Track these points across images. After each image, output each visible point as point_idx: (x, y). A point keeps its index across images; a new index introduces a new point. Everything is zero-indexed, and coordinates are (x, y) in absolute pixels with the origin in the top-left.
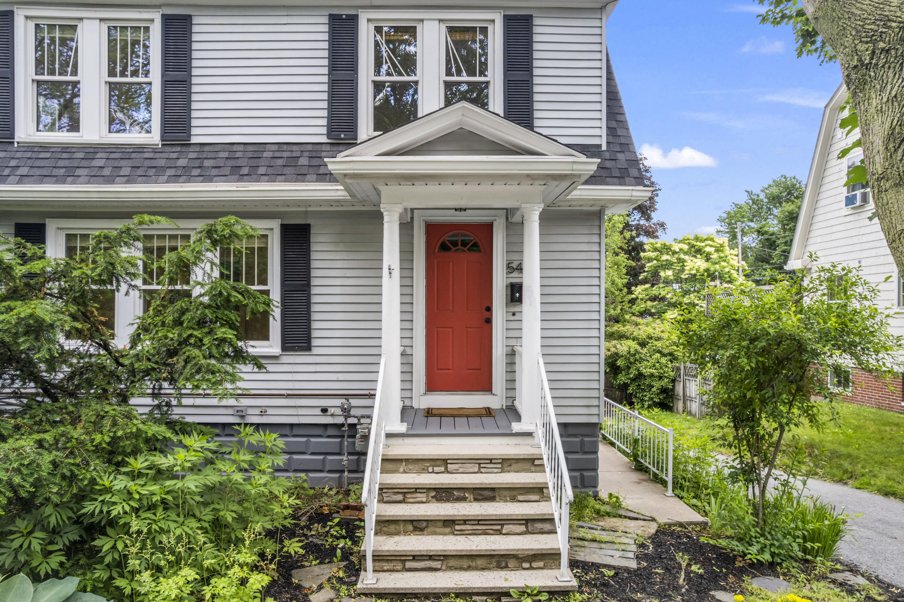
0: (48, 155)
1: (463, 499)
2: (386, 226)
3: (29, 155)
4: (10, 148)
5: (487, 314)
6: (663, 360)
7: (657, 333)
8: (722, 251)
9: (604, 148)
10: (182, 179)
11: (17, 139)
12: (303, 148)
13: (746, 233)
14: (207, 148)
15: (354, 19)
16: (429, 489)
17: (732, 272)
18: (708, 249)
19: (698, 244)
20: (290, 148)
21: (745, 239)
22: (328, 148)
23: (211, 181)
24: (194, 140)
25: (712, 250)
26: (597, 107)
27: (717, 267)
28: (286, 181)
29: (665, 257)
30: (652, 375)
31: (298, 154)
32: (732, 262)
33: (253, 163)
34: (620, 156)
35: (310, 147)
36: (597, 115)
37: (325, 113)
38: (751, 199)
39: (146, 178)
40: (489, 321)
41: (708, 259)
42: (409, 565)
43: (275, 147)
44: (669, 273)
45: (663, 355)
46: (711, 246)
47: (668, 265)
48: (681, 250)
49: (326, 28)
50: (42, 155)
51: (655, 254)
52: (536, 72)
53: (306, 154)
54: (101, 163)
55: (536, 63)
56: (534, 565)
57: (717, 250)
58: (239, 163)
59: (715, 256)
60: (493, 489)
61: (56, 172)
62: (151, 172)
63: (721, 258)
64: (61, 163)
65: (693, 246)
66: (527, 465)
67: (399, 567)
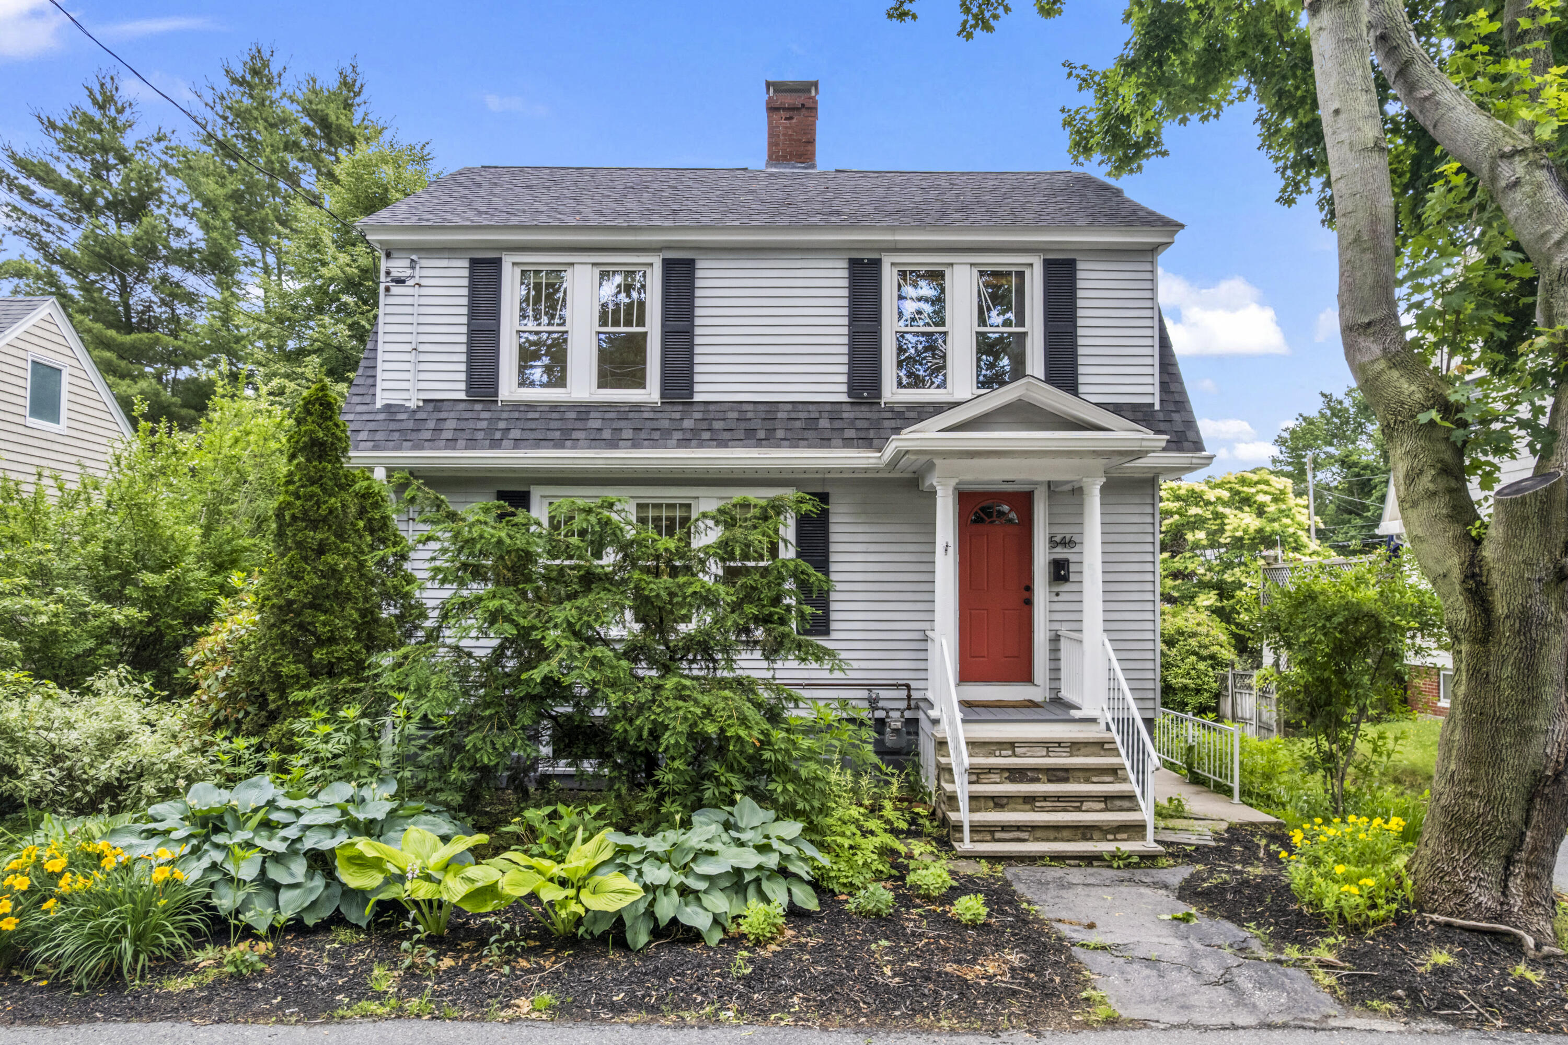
0: (537, 415)
1: (1036, 780)
2: (939, 502)
3: (516, 415)
4: (493, 407)
5: (1026, 594)
6: (1202, 666)
7: (1191, 626)
8: (1283, 501)
9: (1157, 407)
10: (694, 443)
11: (500, 398)
12: (821, 408)
13: (1322, 466)
14: (712, 408)
15: (877, 263)
16: (1003, 770)
17: (1300, 533)
18: (1261, 498)
19: (1246, 489)
20: (805, 407)
21: (1320, 476)
22: (848, 408)
23: (726, 446)
24: (697, 398)
25: (1268, 498)
26: (1149, 361)
27: (1276, 525)
28: (810, 447)
29: (1193, 511)
30: (1185, 688)
31: (816, 415)
32: (1299, 518)
33: (769, 425)
34: (1176, 417)
35: (828, 407)
36: (1149, 370)
37: (845, 369)
38: (1330, 407)
39: (654, 444)
40: (1029, 602)
41: (1261, 512)
42: (998, 835)
43: (789, 407)
44: (1201, 535)
45: (1202, 658)
46: (1266, 493)
47: (1197, 523)
48: (1218, 499)
49: (845, 273)
50: (531, 415)
51: (1177, 504)
52: (1080, 322)
53: (825, 415)
54: (597, 424)
55: (1080, 313)
56: (1119, 836)
57: (1276, 500)
58: (752, 425)
59: (1272, 509)
60: (1067, 770)
61: (550, 435)
62: (656, 435)
63: (1281, 511)
64: (554, 425)
65: (1238, 493)
66: (1096, 749)
67: (989, 838)
